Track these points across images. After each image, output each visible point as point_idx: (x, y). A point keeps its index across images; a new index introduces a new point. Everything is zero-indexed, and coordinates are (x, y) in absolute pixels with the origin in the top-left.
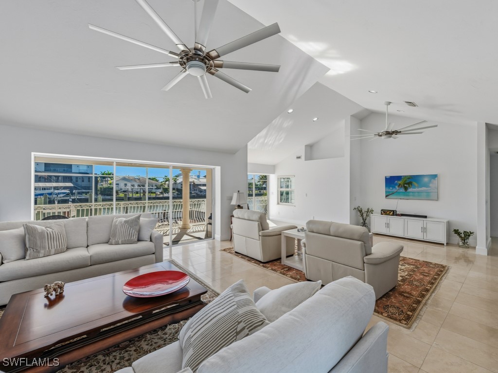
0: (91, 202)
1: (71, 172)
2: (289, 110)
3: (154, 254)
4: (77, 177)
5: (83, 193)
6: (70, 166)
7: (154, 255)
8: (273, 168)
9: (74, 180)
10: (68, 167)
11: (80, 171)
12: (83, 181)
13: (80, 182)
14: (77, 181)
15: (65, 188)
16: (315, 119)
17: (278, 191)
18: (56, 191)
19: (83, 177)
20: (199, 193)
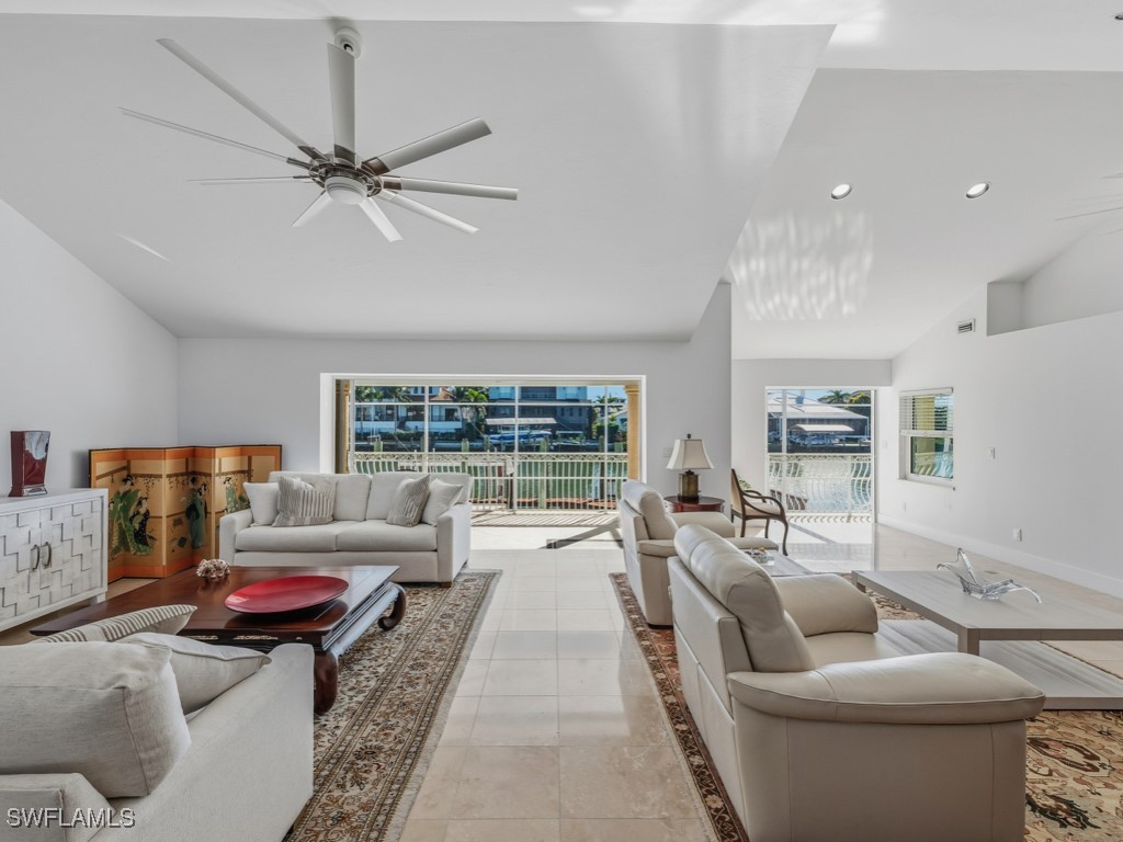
0: (603, 451)
1: (555, 400)
2: (834, 188)
3: (436, 551)
4: (563, 408)
5: (571, 435)
6: (553, 390)
7: (435, 553)
8: (887, 369)
9: (559, 411)
10: (550, 392)
11: (569, 397)
12: (571, 415)
13: (567, 417)
14: (563, 414)
15: (545, 427)
16: (977, 189)
17: (902, 439)
18: (535, 433)
19: (571, 408)
20: (798, 441)
